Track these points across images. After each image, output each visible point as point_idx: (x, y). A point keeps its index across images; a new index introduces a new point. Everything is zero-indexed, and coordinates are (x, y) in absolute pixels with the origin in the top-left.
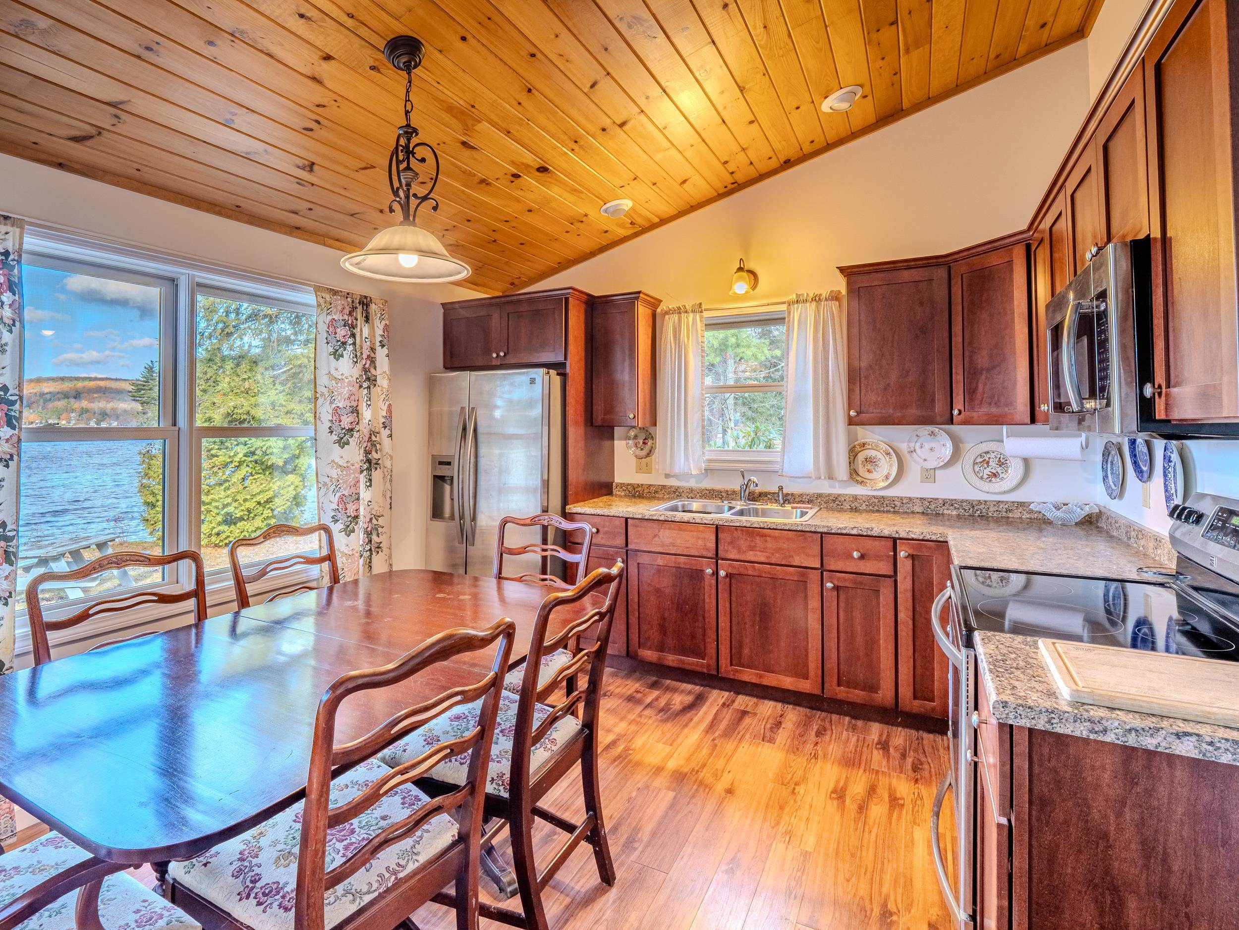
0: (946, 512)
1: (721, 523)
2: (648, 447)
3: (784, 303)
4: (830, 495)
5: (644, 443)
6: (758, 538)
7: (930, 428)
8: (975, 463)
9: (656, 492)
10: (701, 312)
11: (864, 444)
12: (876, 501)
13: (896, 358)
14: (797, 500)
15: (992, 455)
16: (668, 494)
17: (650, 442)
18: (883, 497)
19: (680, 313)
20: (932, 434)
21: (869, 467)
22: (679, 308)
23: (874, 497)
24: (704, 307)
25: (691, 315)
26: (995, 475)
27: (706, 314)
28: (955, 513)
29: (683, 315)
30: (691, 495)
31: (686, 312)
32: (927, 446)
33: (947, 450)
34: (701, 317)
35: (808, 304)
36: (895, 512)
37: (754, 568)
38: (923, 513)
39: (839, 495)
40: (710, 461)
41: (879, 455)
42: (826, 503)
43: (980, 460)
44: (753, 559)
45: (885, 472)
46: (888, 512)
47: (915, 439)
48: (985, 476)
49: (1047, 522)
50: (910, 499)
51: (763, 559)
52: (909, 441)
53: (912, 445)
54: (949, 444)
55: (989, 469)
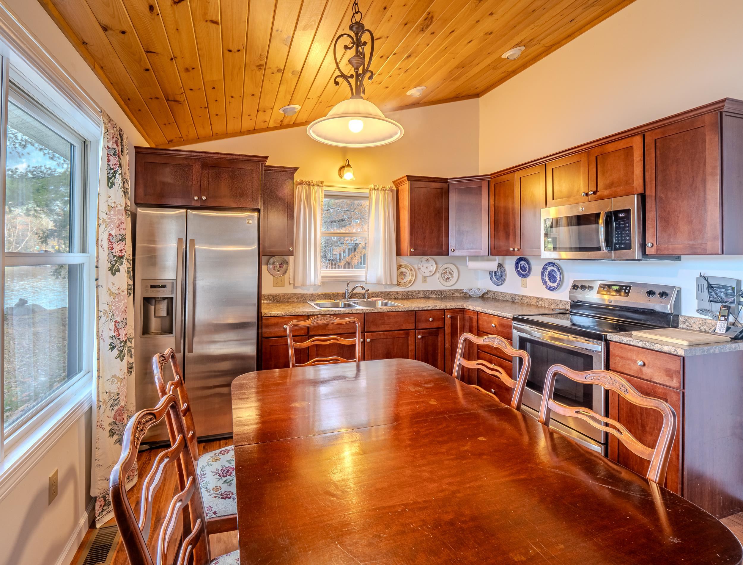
0: (432, 296)
1: (367, 311)
2: (283, 270)
3: (368, 189)
4: (386, 292)
5: (280, 267)
6: (386, 317)
7: (427, 257)
8: (442, 273)
9: (289, 298)
10: (322, 187)
11: (401, 265)
12: (406, 293)
13: (428, 224)
14: (370, 296)
15: (448, 269)
16: (298, 299)
17: (285, 266)
18: (408, 291)
19: (309, 185)
20: (427, 260)
21: (402, 277)
22: (309, 182)
23: (405, 291)
24: (324, 184)
25: (316, 187)
26: (448, 278)
27: (325, 188)
28: (435, 296)
29: (311, 186)
30: (312, 298)
31: (313, 185)
32: (425, 267)
33: (433, 268)
34: (322, 190)
35: (380, 191)
36: (413, 298)
37: (384, 334)
38: (424, 298)
39: (390, 292)
40: (322, 277)
41: (407, 271)
42: (384, 296)
43: (444, 272)
44: (384, 329)
45: (409, 279)
46: (410, 298)
47: (420, 262)
48: (445, 279)
49: (470, 297)
50: (419, 291)
51: (388, 329)
52: (418, 264)
53: (419, 265)
54: (434, 265)
55: (446, 276)
